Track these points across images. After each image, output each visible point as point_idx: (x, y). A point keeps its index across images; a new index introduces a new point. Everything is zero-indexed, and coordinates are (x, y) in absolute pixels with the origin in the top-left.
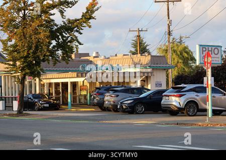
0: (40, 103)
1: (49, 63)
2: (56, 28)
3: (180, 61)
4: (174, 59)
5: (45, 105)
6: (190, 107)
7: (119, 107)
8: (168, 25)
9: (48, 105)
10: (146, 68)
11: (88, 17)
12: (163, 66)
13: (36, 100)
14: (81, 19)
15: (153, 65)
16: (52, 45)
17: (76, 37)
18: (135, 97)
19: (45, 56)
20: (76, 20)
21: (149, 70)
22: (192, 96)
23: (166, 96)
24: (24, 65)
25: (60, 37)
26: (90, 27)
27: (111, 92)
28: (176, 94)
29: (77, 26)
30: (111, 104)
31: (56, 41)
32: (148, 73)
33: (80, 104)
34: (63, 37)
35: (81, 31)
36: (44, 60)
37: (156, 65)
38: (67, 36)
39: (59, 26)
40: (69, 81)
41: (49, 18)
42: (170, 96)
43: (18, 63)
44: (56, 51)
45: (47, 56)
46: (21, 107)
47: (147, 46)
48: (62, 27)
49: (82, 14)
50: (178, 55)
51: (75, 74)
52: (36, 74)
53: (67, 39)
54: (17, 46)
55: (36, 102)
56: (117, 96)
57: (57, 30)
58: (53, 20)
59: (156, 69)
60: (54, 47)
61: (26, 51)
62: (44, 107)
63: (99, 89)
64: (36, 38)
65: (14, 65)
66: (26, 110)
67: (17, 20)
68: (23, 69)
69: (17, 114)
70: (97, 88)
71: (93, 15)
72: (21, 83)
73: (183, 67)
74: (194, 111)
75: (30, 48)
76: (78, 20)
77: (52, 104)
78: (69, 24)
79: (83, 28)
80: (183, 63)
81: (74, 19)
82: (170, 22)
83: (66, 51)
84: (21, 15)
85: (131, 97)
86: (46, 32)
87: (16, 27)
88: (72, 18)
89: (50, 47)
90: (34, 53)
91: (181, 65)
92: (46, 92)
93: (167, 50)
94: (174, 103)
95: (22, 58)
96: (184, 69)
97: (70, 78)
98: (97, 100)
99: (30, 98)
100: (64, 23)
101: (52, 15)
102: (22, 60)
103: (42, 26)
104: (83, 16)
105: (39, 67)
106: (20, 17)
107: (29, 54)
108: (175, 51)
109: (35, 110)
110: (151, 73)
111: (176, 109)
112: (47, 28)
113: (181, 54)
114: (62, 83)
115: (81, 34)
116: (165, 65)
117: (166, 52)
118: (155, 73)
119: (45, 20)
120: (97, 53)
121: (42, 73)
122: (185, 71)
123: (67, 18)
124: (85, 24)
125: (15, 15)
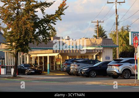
0: (29, 70)
1: (34, 44)
2: (38, 20)
3: (124, 42)
4: (120, 41)
5: (32, 71)
6: (126, 73)
7: (79, 73)
8: (116, 18)
9: (34, 71)
10: (99, 47)
11: (60, 13)
12: (111, 45)
13: (26, 68)
14: (55, 14)
15: (103, 45)
16: (36, 32)
17: (52, 27)
18: (91, 66)
19: (31, 39)
20: (52, 15)
21: (101, 48)
22: (127, 65)
23: (110, 65)
24: (18, 45)
25: (41, 26)
26: (61, 20)
27: (75, 63)
28: (116, 64)
29: (52, 19)
30: (74, 71)
31: (39, 29)
32: (100, 50)
33: (56, 71)
34: (43, 26)
35: (55, 22)
36: (30, 42)
37: (106, 45)
38: (45, 26)
39: (40, 19)
40: (48, 55)
41: (34, 14)
42: (112, 65)
43: (14, 44)
44: (39, 35)
45: (32, 39)
46: (16, 73)
47: (105, 32)
48: (42, 20)
49: (55, 11)
50: (123, 38)
51: (52, 51)
52: (25, 51)
53: (46, 28)
54: (13, 32)
55: (26, 69)
56: (79, 65)
57: (39, 22)
58: (37, 16)
59: (106, 48)
60: (37, 33)
61: (19, 36)
62: (31, 72)
63: (67, 60)
64: (25, 27)
65: (11, 45)
66: (20, 75)
67: (13, 16)
68: (16, 48)
69: (13, 77)
70: (66, 60)
71: (63, 12)
72: (15, 57)
73: (126, 46)
74: (128, 76)
75: (21, 34)
76: (53, 15)
77: (37, 71)
78: (47, 18)
79: (56, 21)
80: (126, 43)
81: (51, 15)
82: (118, 16)
83: (46, 36)
84: (16, 12)
85: (88, 66)
86: (31, 23)
87: (13, 20)
88: (49, 14)
89: (35, 33)
90: (24, 37)
91: (125, 45)
92: (33, 63)
93: (115, 35)
94: (115, 70)
95: (16, 40)
96: (127, 47)
97: (48, 53)
98: (66, 68)
99: (22, 67)
100: (44, 17)
101: (36, 12)
102: (16, 42)
103: (29, 19)
104: (56, 13)
105: (28, 46)
106: (15, 13)
107: (21, 38)
108: (121, 36)
109: (25, 75)
110: (102, 50)
111: (116, 74)
112: (32, 20)
113: (125, 38)
114: (44, 57)
115: (55, 24)
116: (112, 45)
117: (115, 37)
118: (105, 50)
119: (31, 15)
120: (68, 37)
121: (29, 50)
122: (128, 49)
123: (46, 14)
124: (57, 18)
125: (12, 12)
